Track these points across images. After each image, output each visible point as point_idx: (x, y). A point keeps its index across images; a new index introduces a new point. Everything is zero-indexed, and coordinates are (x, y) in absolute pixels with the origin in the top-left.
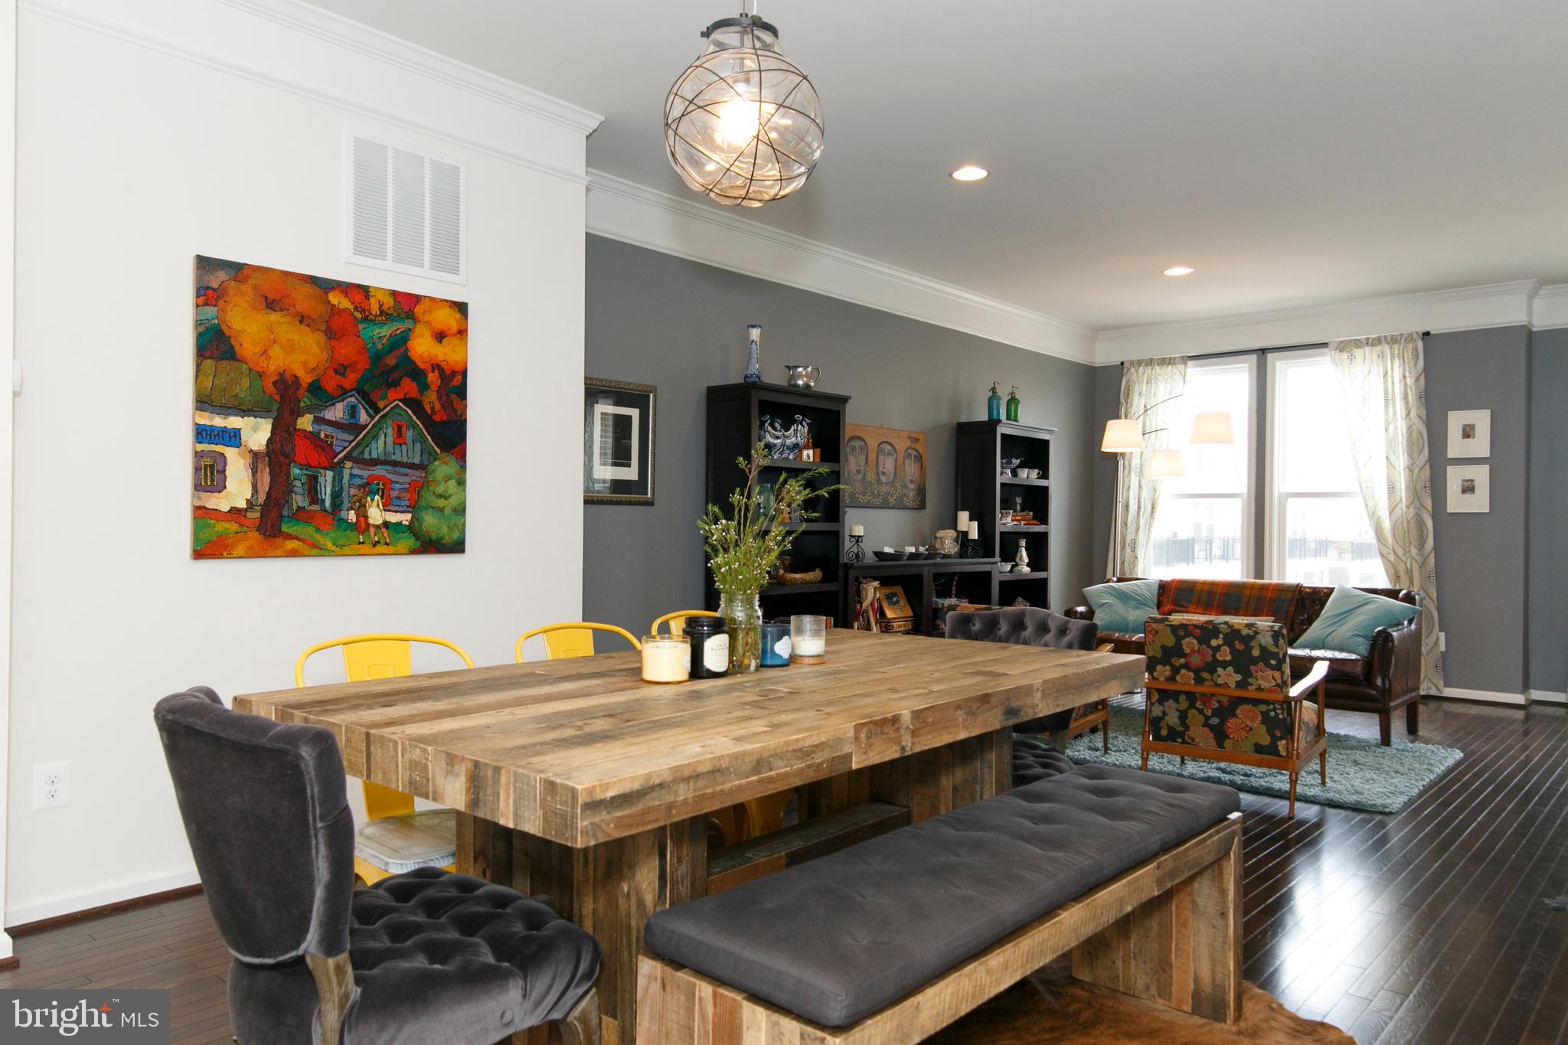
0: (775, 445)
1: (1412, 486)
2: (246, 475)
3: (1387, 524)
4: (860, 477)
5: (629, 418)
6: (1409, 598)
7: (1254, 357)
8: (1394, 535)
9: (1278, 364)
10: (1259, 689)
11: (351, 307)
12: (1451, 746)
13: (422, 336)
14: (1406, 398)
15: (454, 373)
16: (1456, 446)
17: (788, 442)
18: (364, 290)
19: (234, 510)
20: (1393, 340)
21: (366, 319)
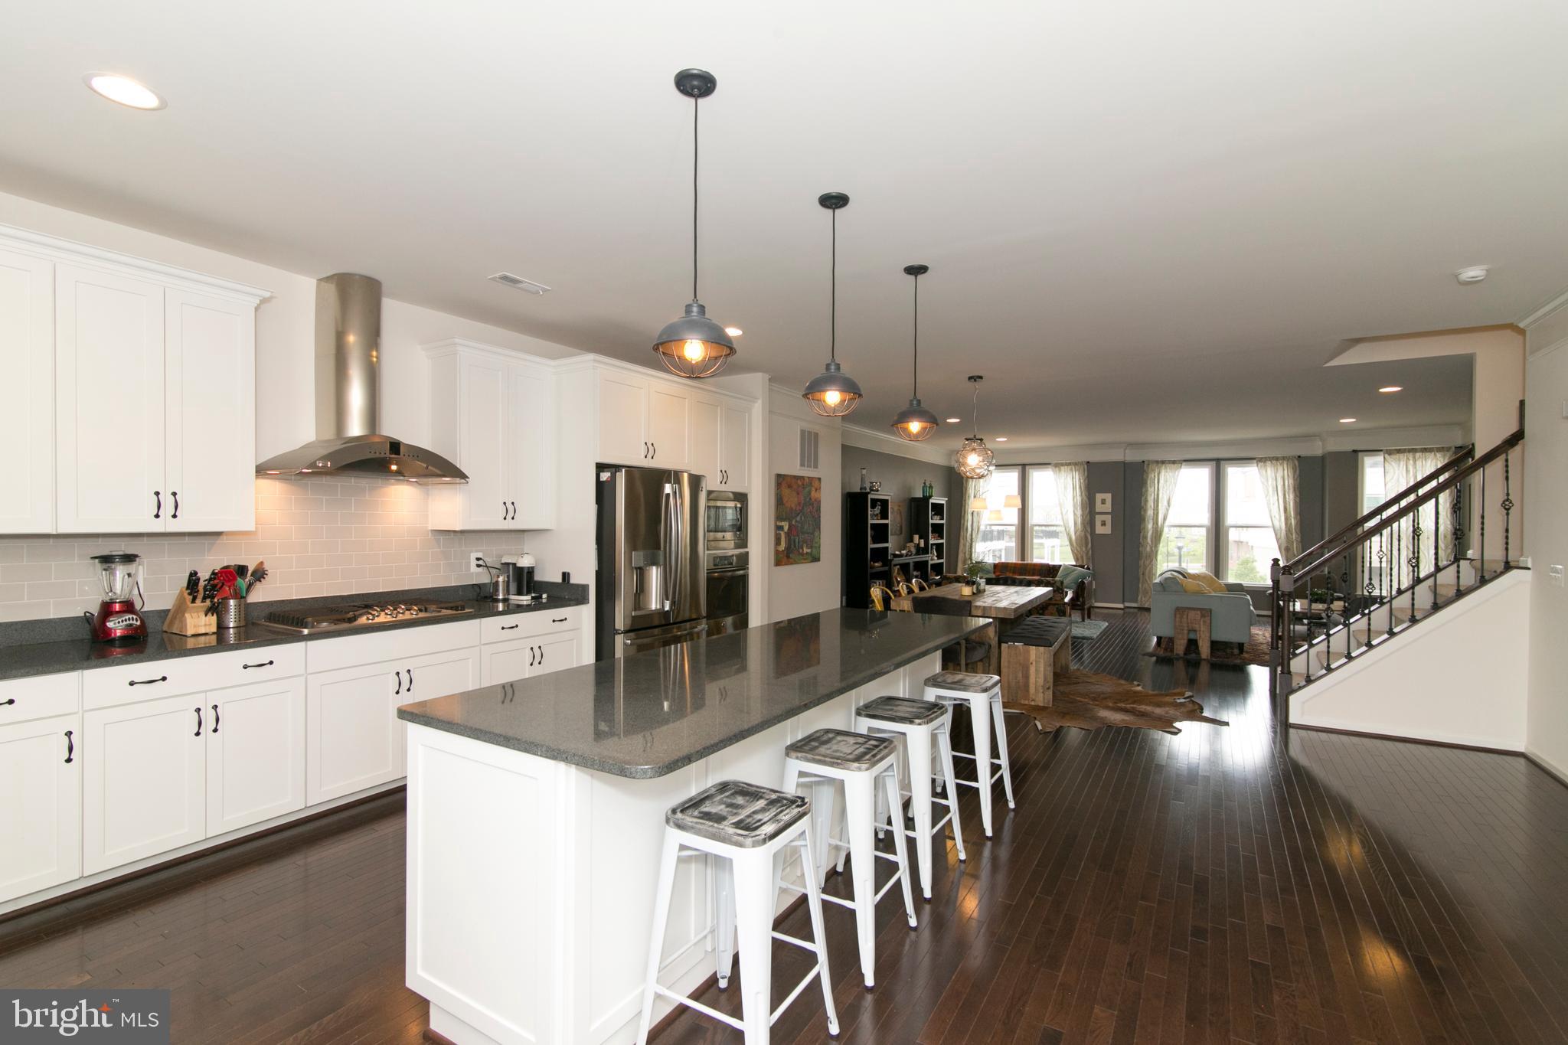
1: (1083, 523)
2: (784, 539)
3: (1074, 537)
6: (1088, 568)
7: (1020, 467)
8: (1076, 543)
9: (1031, 470)
10: (1056, 600)
12: (1104, 620)
13: (813, 491)
14: (1080, 487)
15: (818, 502)
16: (1099, 507)
19: (782, 550)
20: (1076, 464)
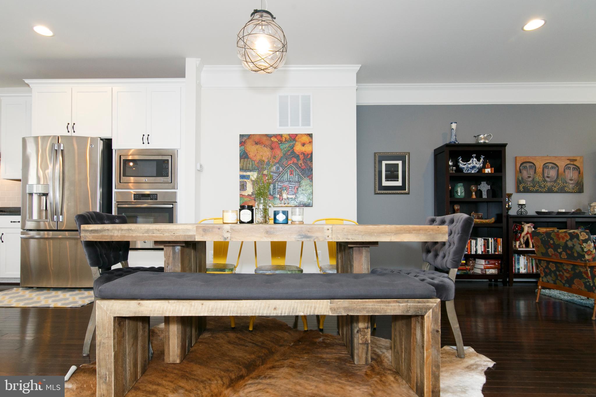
0: (464, 168)
2: (251, 186)
4: (530, 179)
5: (398, 165)
11: (277, 141)
13: (298, 145)
15: (308, 155)
17: (469, 166)
18: (281, 136)
19: (249, 195)
21: (281, 143)
